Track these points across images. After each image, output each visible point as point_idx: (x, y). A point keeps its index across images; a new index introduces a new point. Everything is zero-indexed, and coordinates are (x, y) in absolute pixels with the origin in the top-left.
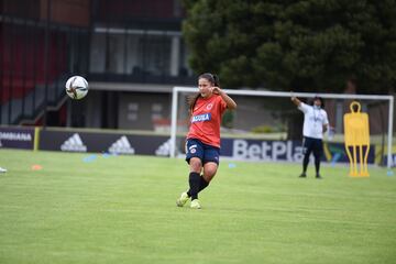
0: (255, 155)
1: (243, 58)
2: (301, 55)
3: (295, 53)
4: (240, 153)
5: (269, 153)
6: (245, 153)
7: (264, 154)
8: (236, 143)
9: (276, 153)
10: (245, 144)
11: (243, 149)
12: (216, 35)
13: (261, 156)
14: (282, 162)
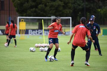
0: (34, 33)
1: (34, 9)
2: (50, 8)
3: (48, 7)
4: (30, 33)
5: (38, 33)
6: (32, 33)
7: (36, 33)
8: (29, 31)
9: (39, 33)
10: (31, 31)
11: (31, 32)
12: (26, 3)
13: (35, 34)
14: (41, 35)
